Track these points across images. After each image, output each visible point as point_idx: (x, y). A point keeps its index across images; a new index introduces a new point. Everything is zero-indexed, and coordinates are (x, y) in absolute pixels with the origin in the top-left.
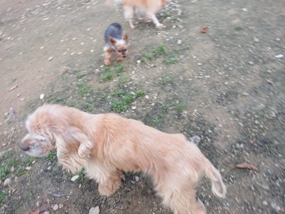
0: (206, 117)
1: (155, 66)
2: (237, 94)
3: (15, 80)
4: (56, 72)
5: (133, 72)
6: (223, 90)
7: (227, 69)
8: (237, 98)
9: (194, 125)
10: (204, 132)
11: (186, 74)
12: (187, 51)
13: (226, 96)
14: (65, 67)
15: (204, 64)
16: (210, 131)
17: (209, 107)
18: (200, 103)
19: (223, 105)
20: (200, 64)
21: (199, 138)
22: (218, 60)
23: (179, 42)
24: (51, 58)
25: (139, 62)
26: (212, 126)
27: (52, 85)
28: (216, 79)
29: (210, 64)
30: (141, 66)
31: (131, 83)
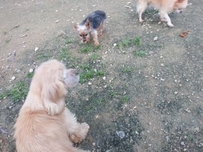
0: (141, 117)
1: (125, 53)
2: (180, 107)
3: (28, 30)
4: (55, 33)
5: (106, 52)
6: (170, 98)
7: (184, 79)
8: (178, 111)
9: (127, 120)
10: (131, 131)
11: (145, 70)
12: (158, 49)
13: (169, 105)
14: (62, 32)
15: (166, 66)
16: (137, 132)
17: (148, 109)
18: (143, 102)
19: (162, 113)
20: (162, 65)
21: (124, 135)
22: (181, 68)
23: (156, 38)
24: (57, 21)
25: (115, 45)
26: (141, 128)
27: (47, 43)
28: (169, 85)
29: (172, 68)
30: (115, 49)
31: (99, 61)
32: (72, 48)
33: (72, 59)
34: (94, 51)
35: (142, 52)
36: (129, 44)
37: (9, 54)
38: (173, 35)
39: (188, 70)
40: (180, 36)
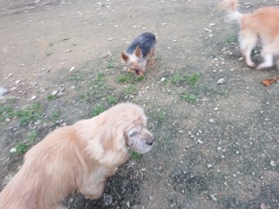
0: (145, 184)
1: (170, 93)
2: (206, 189)
3: (75, 45)
4: (100, 54)
6: (198, 170)
8: (199, 193)
9: (125, 183)
10: (123, 199)
11: (184, 123)
12: (218, 97)
13: (190, 181)
14: (109, 53)
15: (217, 124)
16: (128, 204)
17: (159, 177)
18: (158, 165)
19: (175, 189)
20: (211, 120)
21: (111, 202)
22: (238, 131)
24: (111, 39)
25: (163, 79)
26: (137, 200)
27: (88, 63)
28: (206, 152)
29: (224, 128)
30: (160, 85)
31: (133, 97)
32: (111, 74)
33: (103, 88)
34: (133, 83)
35: (192, 97)
36: (182, 83)
37: (44, 69)
38: (251, 80)
39: (247, 137)
40: (262, 83)
